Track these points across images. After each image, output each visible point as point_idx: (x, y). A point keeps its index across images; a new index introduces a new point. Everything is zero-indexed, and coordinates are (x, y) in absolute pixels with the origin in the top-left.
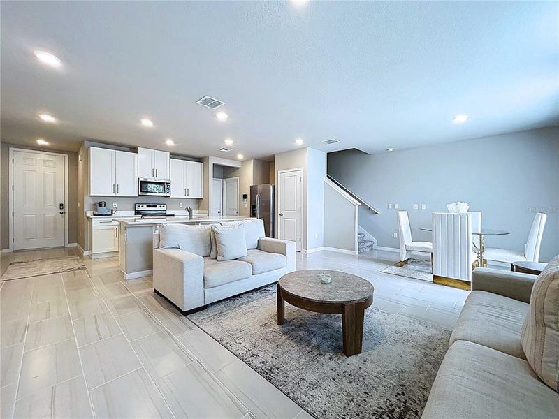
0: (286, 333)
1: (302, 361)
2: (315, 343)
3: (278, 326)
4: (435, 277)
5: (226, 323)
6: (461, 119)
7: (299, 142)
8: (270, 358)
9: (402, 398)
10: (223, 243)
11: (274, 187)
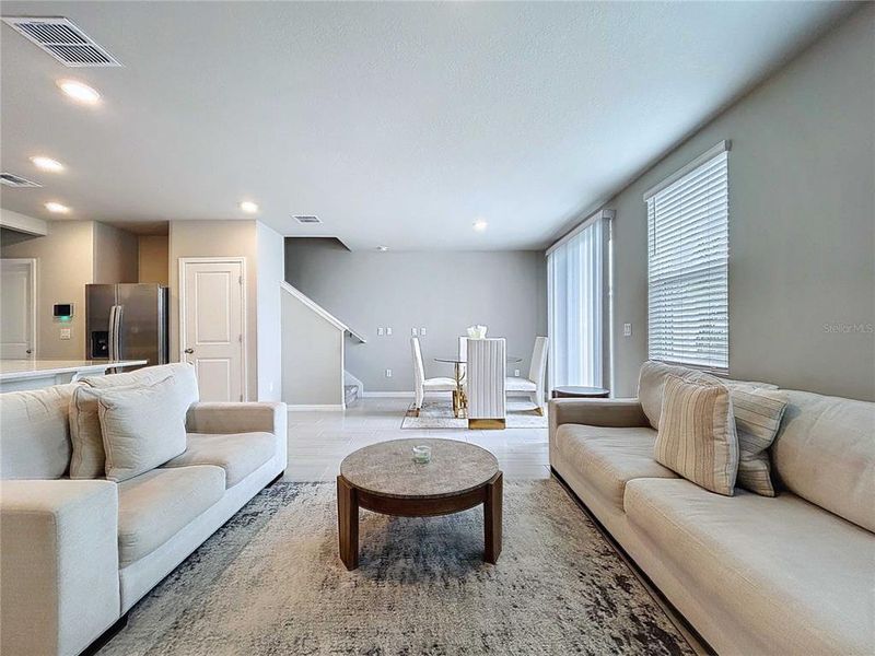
0: (379, 577)
1: (453, 607)
2: (437, 569)
3: (352, 574)
4: (471, 421)
5: (226, 627)
6: (481, 226)
7: (249, 207)
8: (402, 638)
9: (587, 579)
10: (135, 431)
11: (167, 292)
